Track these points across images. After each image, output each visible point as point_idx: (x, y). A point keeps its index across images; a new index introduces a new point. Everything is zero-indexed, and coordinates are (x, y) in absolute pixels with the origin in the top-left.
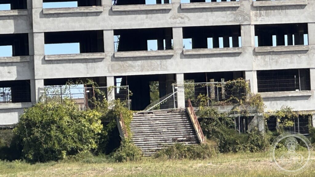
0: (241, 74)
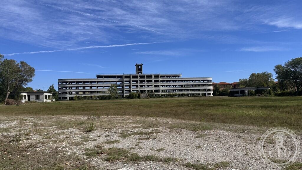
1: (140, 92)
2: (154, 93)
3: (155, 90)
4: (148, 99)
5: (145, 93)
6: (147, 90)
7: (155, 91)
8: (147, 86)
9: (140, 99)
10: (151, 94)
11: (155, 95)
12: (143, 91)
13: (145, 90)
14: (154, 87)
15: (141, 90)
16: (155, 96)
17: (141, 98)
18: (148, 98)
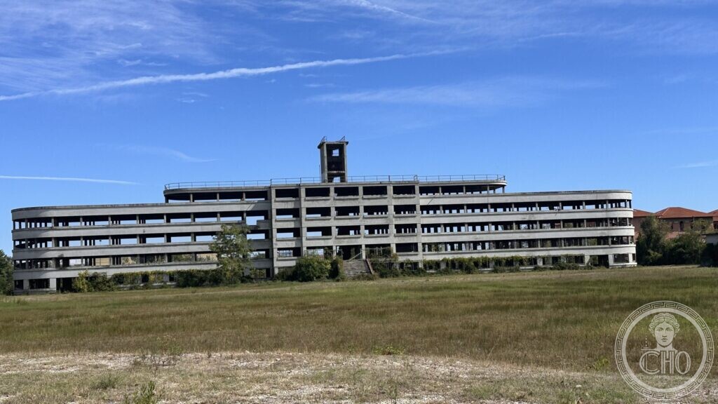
1: (339, 254)
2: (395, 257)
3: (398, 245)
4: (371, 283)
5: (359, 257)
6: (367, 246)
7: (397, 251)
8: (367, 227)
9: (340, 284)
10: (382, 260)
11: (402, 265)
12: (353, 250)
13: (361, 246)
14: (395, 231)
15: (341, 247)
16: (400, 271)
17: (343, 279)
18: (370, 279)
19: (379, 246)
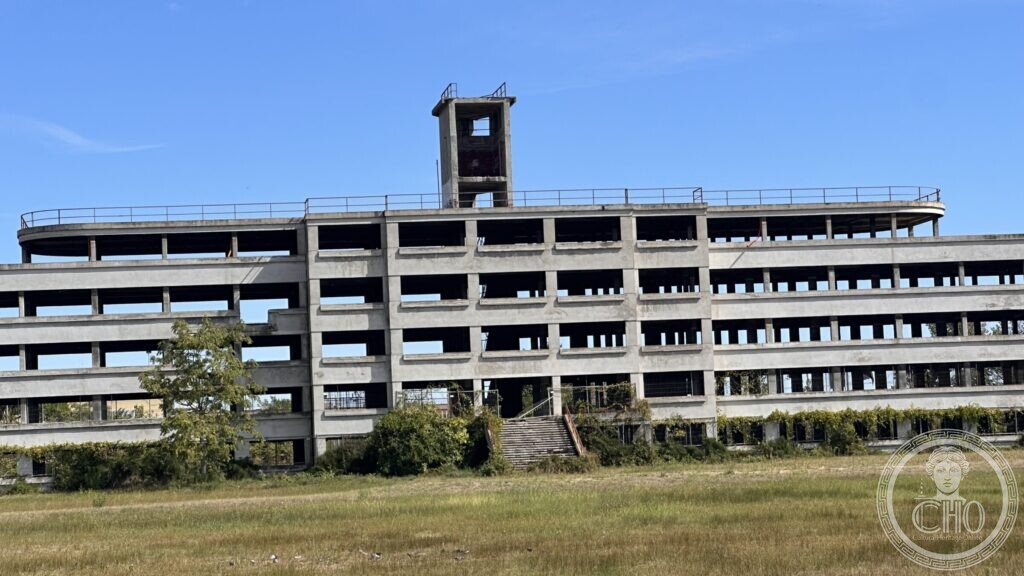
0: (626, 377)
1: (489, 402)
2: (643, 409)
3: (649, 378)
4: (577, 479)
5: (545, 411)
6: (565, 380)
7: (648, 393)
8: (565, 329)
9: (494, 481)
10: (606, 417)
11: (660, 430)
12: (527, 392)
13: (549, 379)
14: (641, 338)
15: (495, 383)
16: (654, 447)
17: (501, 470)
18: (575, 469)
19: (598, 379)
